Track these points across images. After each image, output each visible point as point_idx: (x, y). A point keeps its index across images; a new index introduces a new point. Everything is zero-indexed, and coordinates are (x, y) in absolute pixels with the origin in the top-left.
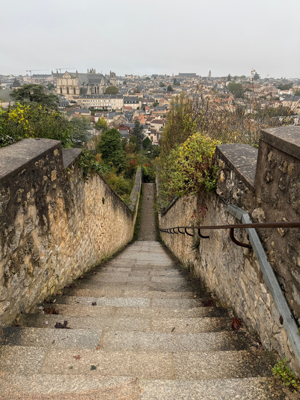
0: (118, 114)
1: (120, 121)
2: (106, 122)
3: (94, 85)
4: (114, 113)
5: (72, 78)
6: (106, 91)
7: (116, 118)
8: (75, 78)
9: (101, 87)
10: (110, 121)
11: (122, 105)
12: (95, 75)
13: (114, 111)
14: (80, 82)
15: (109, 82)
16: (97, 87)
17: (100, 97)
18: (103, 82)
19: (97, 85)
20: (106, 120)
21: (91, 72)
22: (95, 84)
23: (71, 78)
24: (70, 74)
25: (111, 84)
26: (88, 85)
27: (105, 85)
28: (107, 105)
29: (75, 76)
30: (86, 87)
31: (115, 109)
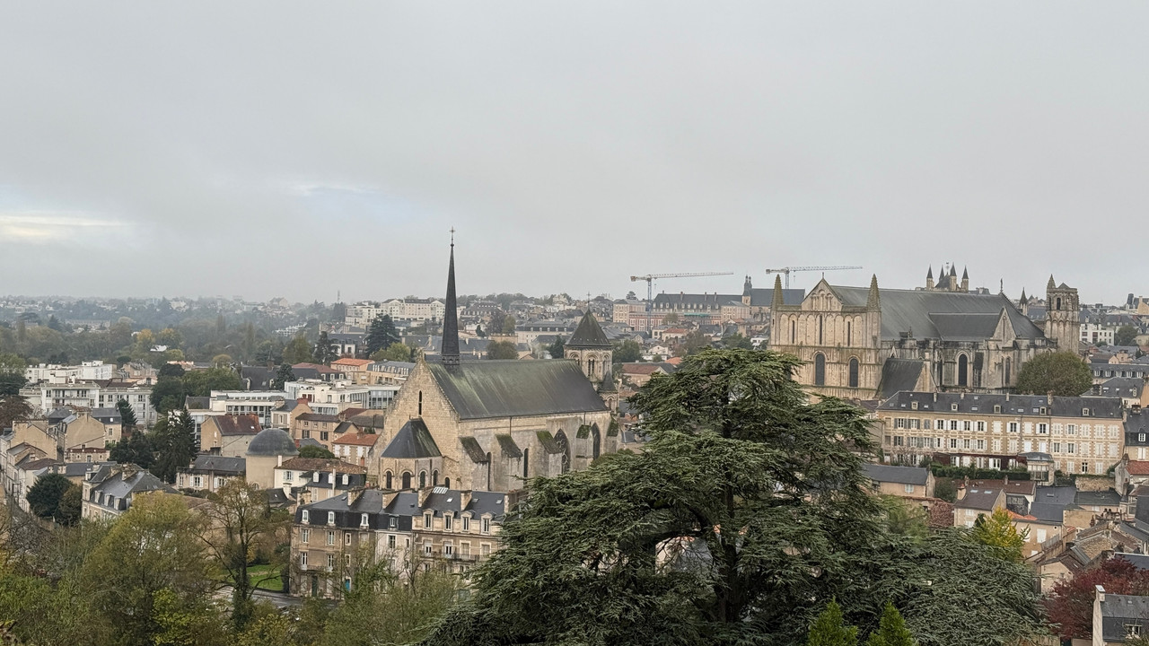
0: (1093, 497)
1: (1109, 542)
2: (1018, 542)
3: (956, 345)
4: (1067, 495)
5: (849, 309)
6: (1023, 378)
7: (1079, 520)
8: (864, 310)
9: (995, 358)
10: (1042, 534)
11: (1114, 452)
12: (965, 297)
13: (1065, 481)
14: (884, 331)
15: (1041, 333)
16: (971, 357)
17: (988, 407)
18: (1005, 333)
19: (975, 346)
20: (1020, 527)
21: (945, 281)
22: (966, 341)
23: (844, 313)
24: (839, 293)
25: (1052, 342)
26: (923, 345)
27: (1016, 346)
28: (1028, 448)
29: (863, 302)
30: (915, 356)
31: (1071, 469)
